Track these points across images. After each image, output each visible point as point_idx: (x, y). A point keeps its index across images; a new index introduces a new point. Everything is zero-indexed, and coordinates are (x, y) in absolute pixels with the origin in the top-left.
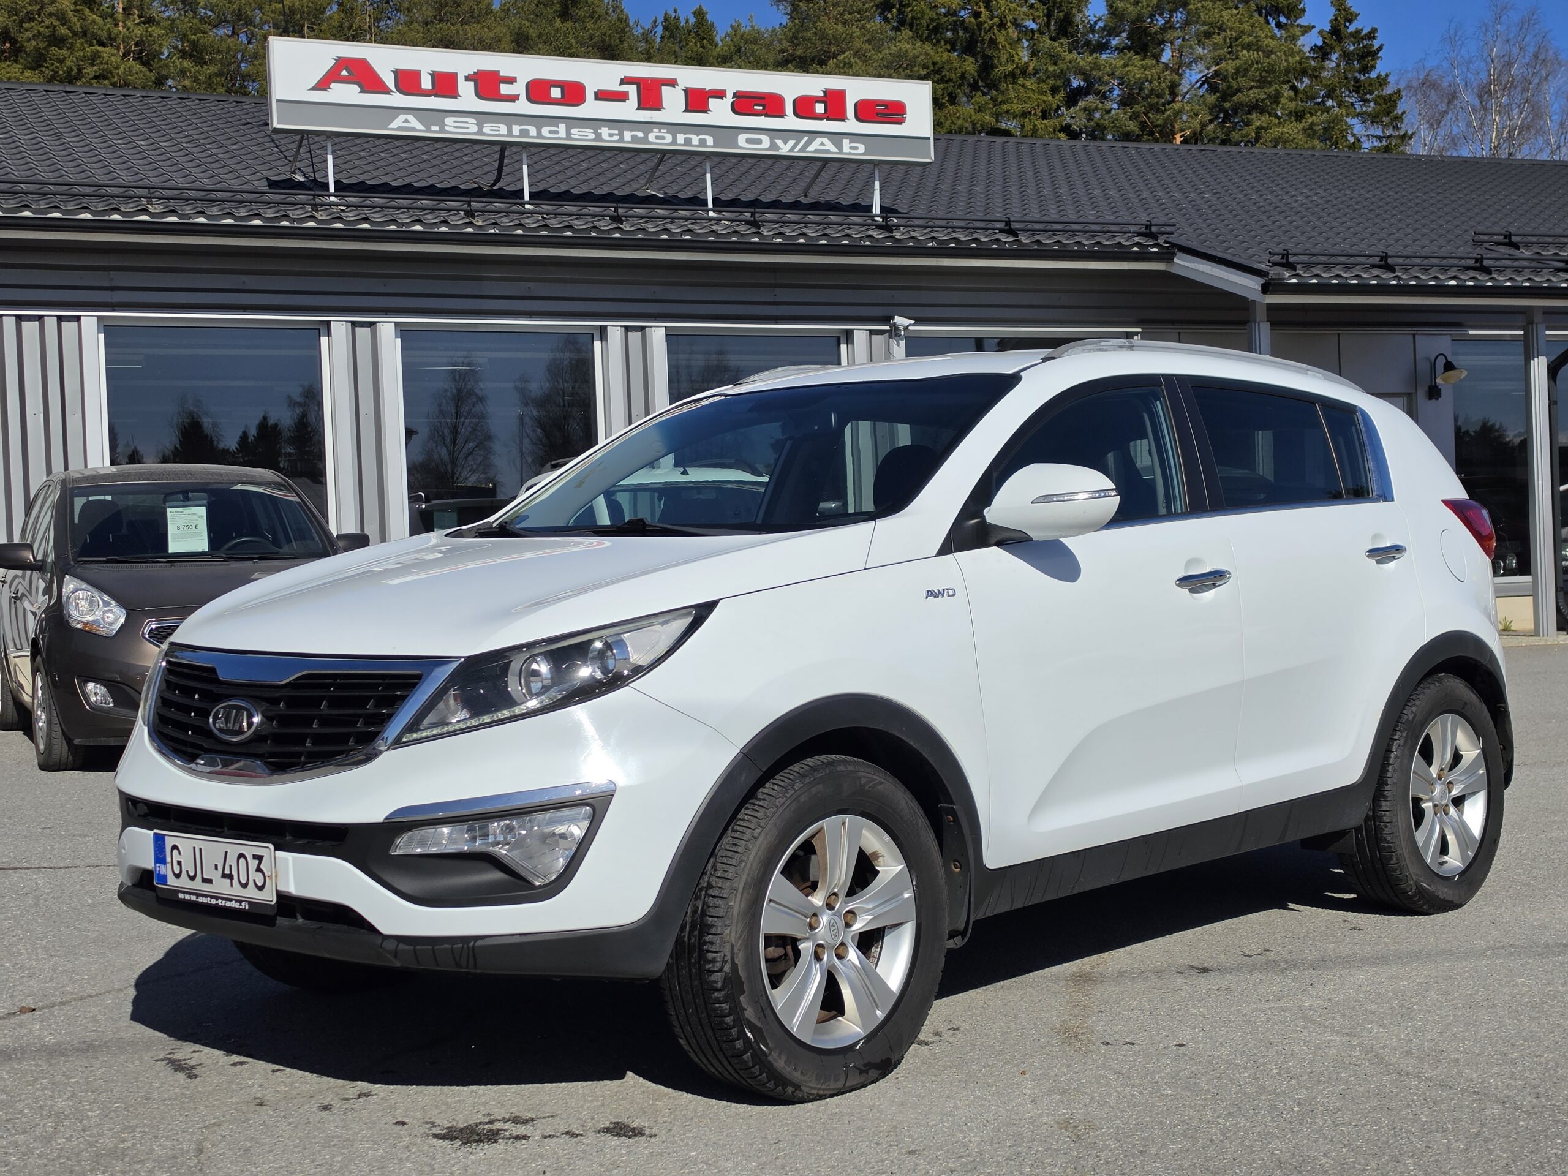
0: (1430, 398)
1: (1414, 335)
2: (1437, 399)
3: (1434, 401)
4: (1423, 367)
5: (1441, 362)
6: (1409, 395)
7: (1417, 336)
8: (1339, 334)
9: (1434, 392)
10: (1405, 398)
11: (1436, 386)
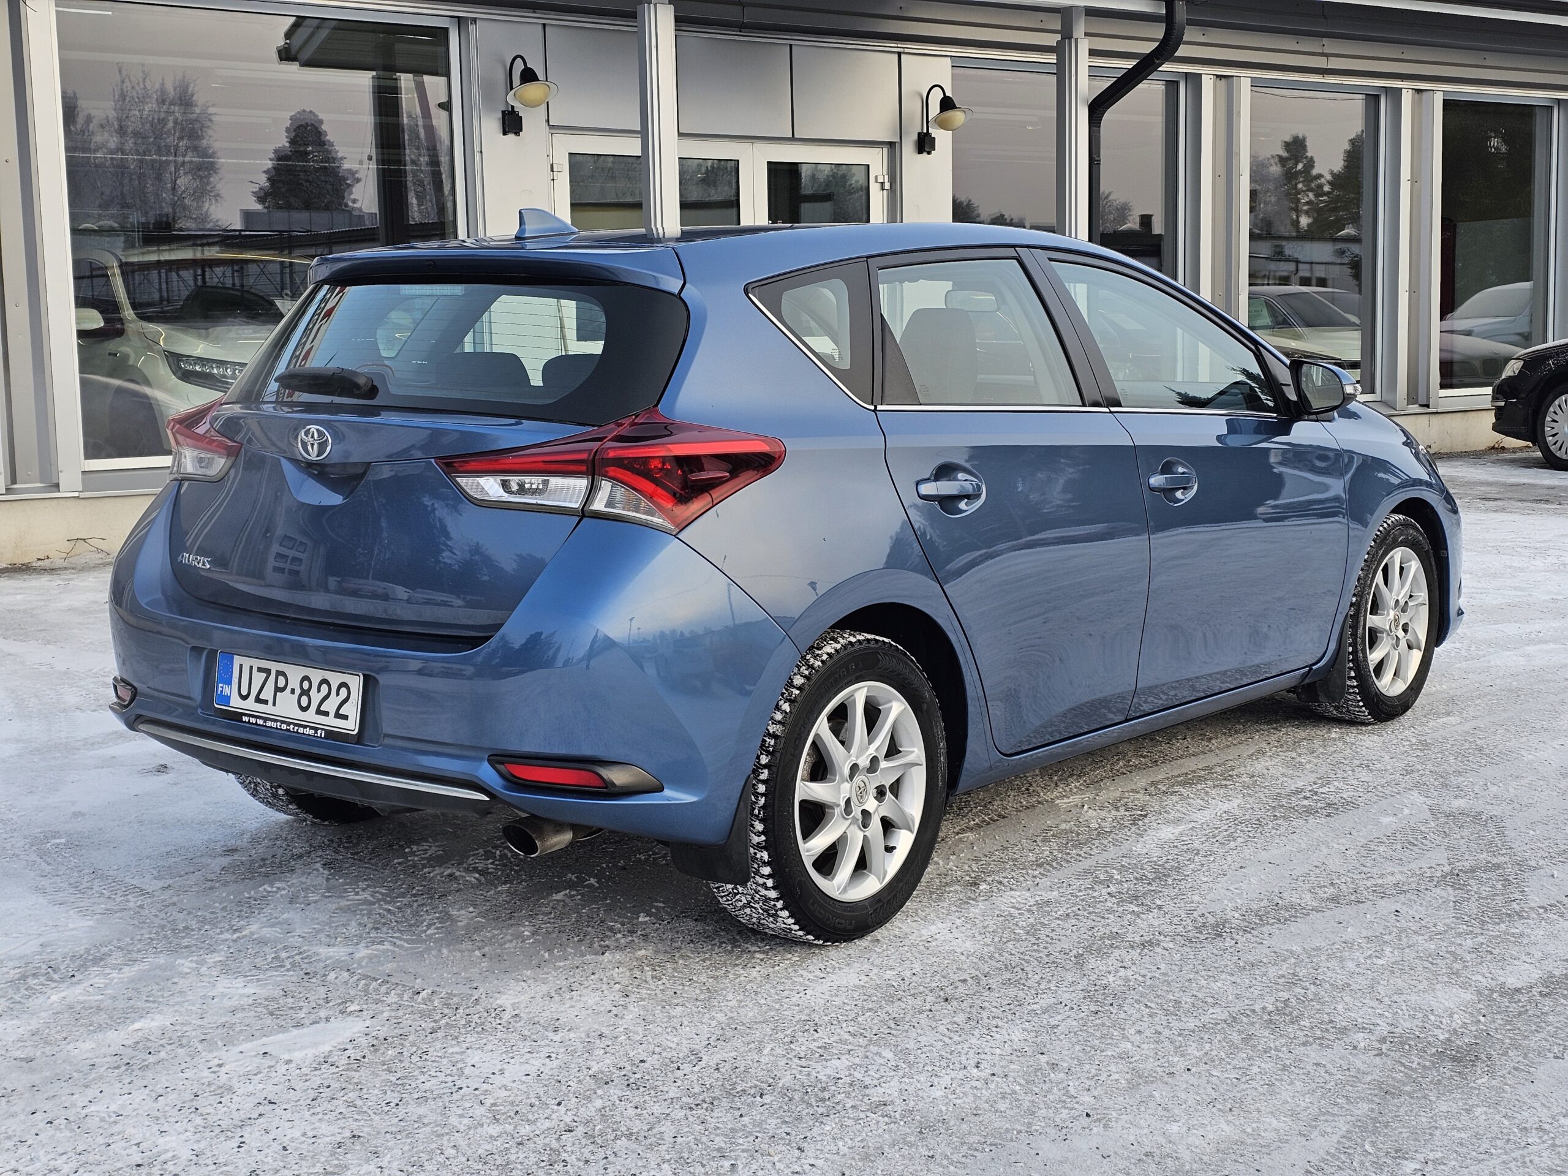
0: (920, 150)
1: (899, 54)
2: (929, 153)
3: (925, 155)
4: (913, 107)
5: (936, 97)
6: (891, 144)
7: (903, 56)
8: (791, 46)
9: (925, 143)
10: (885, 150)
11: (928, 134)
